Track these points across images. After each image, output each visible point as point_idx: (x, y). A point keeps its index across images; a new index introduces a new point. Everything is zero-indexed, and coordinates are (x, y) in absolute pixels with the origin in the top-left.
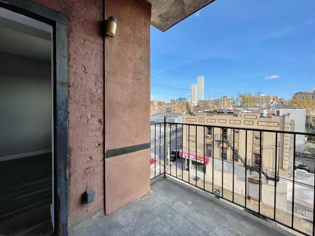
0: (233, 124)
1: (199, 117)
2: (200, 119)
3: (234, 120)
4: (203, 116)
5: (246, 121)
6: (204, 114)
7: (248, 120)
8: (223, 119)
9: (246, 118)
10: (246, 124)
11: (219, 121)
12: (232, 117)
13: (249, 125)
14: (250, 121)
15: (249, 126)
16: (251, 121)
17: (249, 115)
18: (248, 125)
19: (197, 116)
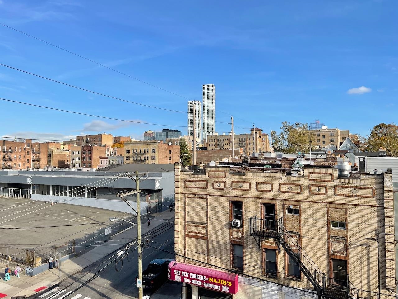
0: (288, 192)
1: (214, 177)
2: (217, 182)
3: (289, 184)
4: (223, 174)
5: (313, 185)
6: (224, 171)
7: (316, 183)
8: (266, 181)
9: (312, 180)
10: (313, 194)
11: (257, 187)
12: (284, 178)
13: (319, 194)
14: (320, 186)
15: (318, 196)
16: (322, 186)
17: (319, 173)
18: (316, 194)
19: (209, 174)
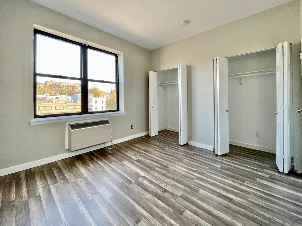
0: (44, 110)
5: (57, 106)
7: (59, 105)
10: (57, 109)
13: (60, 109)
17: (60, 101)
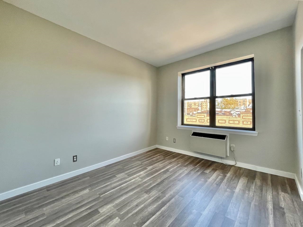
1: (199, 118)
2: (201, 119)
3: (233, 120)
6: (204, 115)
8: (223, 119)
9: (244, 119)
11: (218, 122)
12: (231, 118)
16: (249, 121)
18: (246, 124)
19: (197, 116)
